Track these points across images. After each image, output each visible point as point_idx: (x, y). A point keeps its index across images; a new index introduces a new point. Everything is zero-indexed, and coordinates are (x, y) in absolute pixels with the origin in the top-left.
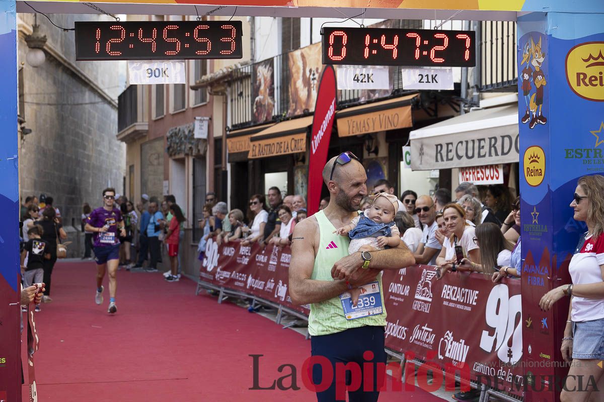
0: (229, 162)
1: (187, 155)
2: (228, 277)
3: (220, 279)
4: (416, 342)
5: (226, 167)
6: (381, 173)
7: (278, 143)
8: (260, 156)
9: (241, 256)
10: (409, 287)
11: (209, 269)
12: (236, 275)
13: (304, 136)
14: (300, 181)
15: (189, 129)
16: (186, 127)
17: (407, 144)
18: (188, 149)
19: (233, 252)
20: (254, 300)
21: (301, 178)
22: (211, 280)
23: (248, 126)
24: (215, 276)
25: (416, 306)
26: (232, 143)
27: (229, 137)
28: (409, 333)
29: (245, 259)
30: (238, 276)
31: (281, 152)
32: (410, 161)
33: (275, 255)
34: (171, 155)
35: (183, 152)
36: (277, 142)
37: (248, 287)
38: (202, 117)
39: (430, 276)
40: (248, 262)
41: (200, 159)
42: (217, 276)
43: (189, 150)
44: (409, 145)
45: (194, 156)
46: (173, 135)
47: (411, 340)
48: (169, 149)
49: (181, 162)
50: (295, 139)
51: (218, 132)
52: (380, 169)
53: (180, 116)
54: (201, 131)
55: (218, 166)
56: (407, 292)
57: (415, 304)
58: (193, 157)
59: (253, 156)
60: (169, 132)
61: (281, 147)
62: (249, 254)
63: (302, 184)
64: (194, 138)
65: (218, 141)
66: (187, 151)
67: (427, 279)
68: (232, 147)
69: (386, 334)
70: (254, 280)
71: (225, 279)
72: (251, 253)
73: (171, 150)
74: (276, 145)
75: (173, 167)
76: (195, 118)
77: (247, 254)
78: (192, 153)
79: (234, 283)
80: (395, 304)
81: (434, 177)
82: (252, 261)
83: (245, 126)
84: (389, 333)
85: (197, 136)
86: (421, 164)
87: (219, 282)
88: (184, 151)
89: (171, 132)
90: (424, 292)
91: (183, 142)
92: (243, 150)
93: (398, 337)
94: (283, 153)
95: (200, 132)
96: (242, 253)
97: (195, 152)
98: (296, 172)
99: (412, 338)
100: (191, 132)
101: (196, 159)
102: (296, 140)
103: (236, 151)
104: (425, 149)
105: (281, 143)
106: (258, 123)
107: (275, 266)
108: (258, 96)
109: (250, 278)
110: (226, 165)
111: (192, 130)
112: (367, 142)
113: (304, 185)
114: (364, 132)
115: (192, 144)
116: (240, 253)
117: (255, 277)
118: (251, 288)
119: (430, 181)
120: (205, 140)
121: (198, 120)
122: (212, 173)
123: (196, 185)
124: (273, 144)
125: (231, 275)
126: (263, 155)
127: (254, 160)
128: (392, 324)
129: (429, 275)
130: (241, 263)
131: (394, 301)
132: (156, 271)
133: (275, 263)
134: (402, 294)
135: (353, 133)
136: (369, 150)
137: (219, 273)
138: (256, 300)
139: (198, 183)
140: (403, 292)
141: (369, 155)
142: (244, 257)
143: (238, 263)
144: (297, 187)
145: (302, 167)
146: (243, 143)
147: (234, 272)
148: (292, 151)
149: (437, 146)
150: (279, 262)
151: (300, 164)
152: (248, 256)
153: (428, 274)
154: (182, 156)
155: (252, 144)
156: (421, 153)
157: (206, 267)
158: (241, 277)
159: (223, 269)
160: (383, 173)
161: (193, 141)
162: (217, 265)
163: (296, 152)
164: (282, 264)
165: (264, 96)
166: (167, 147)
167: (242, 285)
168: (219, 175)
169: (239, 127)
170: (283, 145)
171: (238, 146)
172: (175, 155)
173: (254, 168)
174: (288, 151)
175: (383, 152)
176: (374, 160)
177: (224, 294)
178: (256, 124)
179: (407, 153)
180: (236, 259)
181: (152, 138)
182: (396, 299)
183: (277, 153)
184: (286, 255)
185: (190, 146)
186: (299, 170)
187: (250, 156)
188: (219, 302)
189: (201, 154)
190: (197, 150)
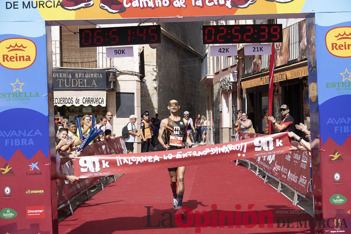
0: (246, 94)
1: (229, 90)
4: (301, 184)
5: (245, 96)
10: (300, 156)
14: (276, 102)
16: (228, 76)
18: (229, 87)
23: (251, 75)
26: (243, 83)
27: (242, 81)
28: (298, 180)
34: (222, 91)
35: (227, 89)
38: (234, 71)
48: (221, 87)
49: (227, 94)
53: (226, 71)
55: (241, 96)
57: (301, 164)
58: (232, 91)
63: (277, 104)
68: (243, 86)
75: (223, 96)
76: (230, 72)
78: (231, 89)
85: (232, 81)
89: (222, 79)
90: (304, 158)
93: (295, 181)
95: (233, 79)
106: (255, 73)
108: (254, 59)
114: (298, 77)
120: (236, 83)
121: (232, 72)
122: (240, 99)
123: (233, 106)
128: (293, 175)
131: (295, 163)
134: (298, 159)
135: (293, 78)
136: (305, 85)
144: (275, 105)
146: (248, 85)
154: (227, 91)
161: (231, 83)
165: (257, 59)
169: (246, 75)
171: (246, 85)
172: (224, 90)
178: (253, 74)
181: (215, 82)
182: (296, 162)
186: (276, 96)
188: (236, 165)
189: (235, 90)
190: (233, 88)
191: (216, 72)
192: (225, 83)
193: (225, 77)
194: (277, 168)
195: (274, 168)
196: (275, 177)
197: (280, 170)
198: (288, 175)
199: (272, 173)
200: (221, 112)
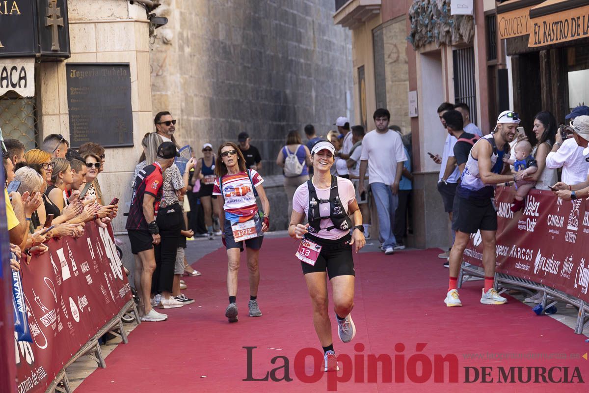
0: (508, 55)
1: (443, 44)
2: (505, 254)
7: (573, 19)
8: (546, 44)
9: (525, 218)
11: (477, 243)
12: (517, 252)
19: (512, 212)
20: (545, 294)
26: (506, 21)
27: (501, 10)
29: (531, 223)
30: (519, 254)
31: (579, 34)
34: (418, 47)
37: (535, 273)
40: (535, 229)
41: (464, 51)
43: (446, 36)
45: (455, 46)
46: (419, 11)
49: (435, 57)
51: (489, 3)
55: (492, 62)
58: (454, 49)
59: (536, 43)
60: (413, 7)
61: (579, 26)
62: (537, 215)
64: (451, 16)
65: (490, 18)
66: (442, 39)
68: (505, 29)
70: (544, 259)
71: (501, 258)
72: (539, 212)
73: (417, 37)
74: (570, 21)
75: (422, 65)
77: (533, 214)
78: (451, 41)
79: (514, 265)
82: (542, 225)
85: (454, 11)
88: (439, 38)
91: (435, 23)
92: (522, 33)
94: (582, 36)
96: (527, 214)
97: (455, 39)
100: (447, 4)
101: (457, 52)
103: (513, 36)
105: (578, 18)
109: (539, 256)
110: (504, 60)
115: (450, 25)
116: (524, 213)
117: (547, 255)
118: (541, 272)
122: (485, 74)
123: (460, 97)
124: (566, 20)
126: (552, 40)
127: (548, 50)
130: (524, 231)
133: (576, 229)
138: (548, 294)
142: (528, 219)
143: (520, 230)
147: (515, 246)
150: (581, 226)
152: (535, 217)
154: (435, 47)
155: (532, 22)
157: (472, 240)
158: (525, 254)
166: (410, 32)
167: (526, 268)
168: (496, 77)
170: (581, 21)
171: (515, 26)
172: (424, 45)
173: (548, 63)
180: (517, 224)
183: (573, 35)
185: (446, 29)
187: (532, 44)
189: (465, 43)
190: (458, 36)
192: (427, 21)
200: (415, 119)
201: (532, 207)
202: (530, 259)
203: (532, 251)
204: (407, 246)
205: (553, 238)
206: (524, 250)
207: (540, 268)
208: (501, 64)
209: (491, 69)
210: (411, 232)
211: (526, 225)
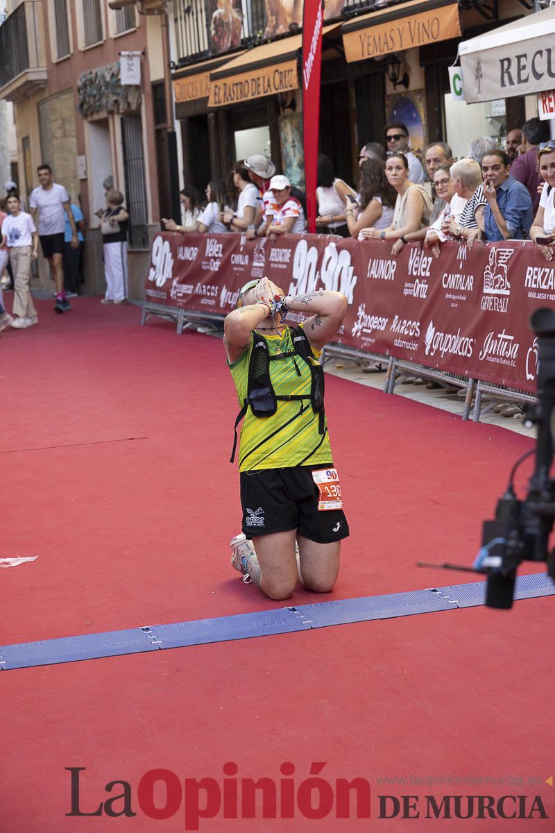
0: (177, 118)
1: (111, 113)
2: (190, 292)
3: (177, 296)
4: (489, 359)
5: (173, 127)
6: (414, 115)
7: (253, 80)
8: (227, 103)
9: (208, 259)
10: (472, 277)
11: (160, 283)
12: (202, 289)
13: (293, 65)
14: (290, 139)
15: (111, 72)
16: (107, 69)
17: (455, 62)
18: (112, 103)
19: (195, 255)
21: (290, 133)
22: (163, 300)
23: (204, 58)
24: (169, 293)
25: (485, 305)
26: (181, 86)
27: (175, 77)
28: (478, 347)
29: (215, 263)
30: (204, 291)
31: (259, 93)
32: (461, 89)
33: (260, 252)
34: (86, 116)
35: (104, 108)
36: (252, 78)
37: (221, 306)
38: (131, 51)
39: (504, 257)
40: (219, 268)
41: (132, 118)
42: (173, 292)
43: (113, 105)
44: (458, 64)
45: (123, 114)
46: (87, 83)
47: (481, 357)
48: (82, 105)
49: (103, 125)
50: (280, 71)
51: (157, 72)
52: (413, 108)
53: (97, 53)
54: (131, 73)
55: (160, 126)
56: (470, 285)
57: (484, 301)
58: (121, 116)
60: (81, 80)
61: (259, 85)
62: (221, 255)
63: (293, 142)
64: (120, 86)
65: (158, 87)
66: (110, 108)
67: (499, 261)
68: (181, 93)
69: (442, 351)
70: (230, 293)
71: (185, 296)
72: (222, 253)
73: (85, 107)
74: (250, 82)
75: (90, 133)
76: (120, 54)
77: (216, 255)
78: (118, 109)
79: (200, 301)
80: (453, 305)
81: (497, 115)
83: (200, 59)
84: (445, 350)
85: (123, 82)
86: (479, 92)
87: (178, 302)
88: (107, 106)
89: (83, 80)
90: (496, 281)
91: (104, 93)
92: (199, 96)
93: (460, 354)
94: (262, 95)
95: (129, 76)
96: (210, 255)
97: (123, 107)
98: (282, 125)
99: (483, 353)
100: (115, 76)
101: (125, 119)
102: (281, 73)
103: (188, 99)
104: (485, 69)
105: (259, 79)
106: (220, 52)
107: (262, 269)
109: (224, 291)
110: (172, 123)
111: (115, 73)
112: (391, 68)
113: (296, 143)
114: (386, 52)
115: (118, 95)
116: (206, 255)
117: (232, 290)
119: (491, 123)
120: (137, 87)
121: (124, 56)
122: (153, 137)
123: (128, 159)
124: (247, 81)
125: (194, 289)
126: (232, 99)
127: (217, 110)
128: (450, 335)
129: (503, 255)
130: (208, 271)
131: (451, 300)
132: (75, 295)
133: (262, 265)
134: (463, 288)
135: (369, 54)
136: (394, 80)
137: (175, 288)
139: (132, 154)
140: (464, 286)
141: (395, 89)
142: (212, 260)
143: (203, 270)
144: (286, 148)
145: (291, 117)
146: (198, 85)
147: (199, 284)
148: (276, 89)
149: (502, 61)
150: (268, 263)
151: (288, 111)
152: (218, 258)
153: (501, 253)
154: (103, 115)
155: (213, 84)
156: (479, 76)
157: (154, 282)
158: (210, 290)
159: (182, 282)
160: (418, 115)
161: (118, 91)
162: (170, 277)
163: (282, 90)
164: (272, 265)
166: (78, 103)
167: (212, 302)
168: (164, 141)
169: (189, 60)
170: (261, 82)
171: (190, 91)
172: (92, 114)
173: (216, 124)
174: (271, 91)
175: (417, 81)
176: (403, 95)
177: (185, 319)
178: (216, 54)
179: (456, 76)
180: (201, 265)
181: (55, 90)
182: (454, 297)
183: (253, 95)
184: (278, 250)
185: (115, 98)
186: (287, 121)
187: (211, 104)
188: (179, 331)
189: (133, 111)
190: (126, 104)
191: (55, 59)
192: (95, 92)
193: (94, 72)
194: (367, 324)
195: (357, 327)
196: (364, 351)
197: (382, 329)
198: (424, 339)
199: (350, 341)
200: (84, 181)
201: (213, 248)
202: (216, 295)
203: (217, 288)
204: (79, 294)
205: (238, 274)
206: (209, 287)
207: (226, 301)
208: (170, 127)
209: (158, 133)
210: (82, 281)
211: (209, 265)
